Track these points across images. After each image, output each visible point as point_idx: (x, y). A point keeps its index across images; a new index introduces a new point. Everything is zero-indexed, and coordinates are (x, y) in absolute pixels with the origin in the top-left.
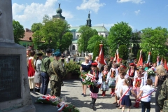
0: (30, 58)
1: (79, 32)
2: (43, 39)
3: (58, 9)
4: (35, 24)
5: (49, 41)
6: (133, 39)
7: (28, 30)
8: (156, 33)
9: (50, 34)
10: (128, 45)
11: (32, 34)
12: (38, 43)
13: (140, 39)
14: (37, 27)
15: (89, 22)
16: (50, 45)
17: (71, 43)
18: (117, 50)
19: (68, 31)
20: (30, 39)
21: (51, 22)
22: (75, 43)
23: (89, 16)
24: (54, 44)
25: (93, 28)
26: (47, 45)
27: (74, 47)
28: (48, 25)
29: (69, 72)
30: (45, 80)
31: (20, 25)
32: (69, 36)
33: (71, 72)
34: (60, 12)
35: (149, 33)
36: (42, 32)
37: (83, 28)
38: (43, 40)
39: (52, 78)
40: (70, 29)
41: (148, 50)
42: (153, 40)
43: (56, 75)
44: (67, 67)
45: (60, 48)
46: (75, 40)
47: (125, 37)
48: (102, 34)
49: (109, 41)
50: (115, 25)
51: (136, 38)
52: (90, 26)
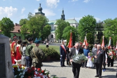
0: (17, 46)
1: (56, 24)
2: (29, 30)
3: (39, 8)
4: (22, 20)
5: (33, 33)
6: (97, 28)
7: (17, 25)
8: (115, 22)
9: (34, 27)
10: (94, 32)
11: (20, 27)
12: (25, 34)
13: (103, 27)
14: (24, 22)
15: (63, 16)
16: (34, 35)
17: (50, 33)
18: (86, 37)
19: (47, 24)
20: (19, 31)
21: (34, 18)
22: (53, 33)
23: (63, 12)
24: (37, 34)
25: (66, 21)
26: (32, 35)
27: (52, 35)
28: (32, 20)
29: (48, 55)
30: (29, 62)
31: (10, 21)
32: (48, 27)
33: (50, 55)
34: (41, 10)
35: (110, 23)
36: (27, 26)
37: (59, 21)
38: (28, 32)
39: (34, 60)
40: (49, 23)
41: (109, 36)
42: (113, 28)
43: (37, 58)
44: (47, 52)
45: (42, 37)
46: (53, 30)
47: (91, 26)
48: (73, 25)
49: (79, 30)
50: (83, 18)
51: (100, 27)
52: (64, 19)
